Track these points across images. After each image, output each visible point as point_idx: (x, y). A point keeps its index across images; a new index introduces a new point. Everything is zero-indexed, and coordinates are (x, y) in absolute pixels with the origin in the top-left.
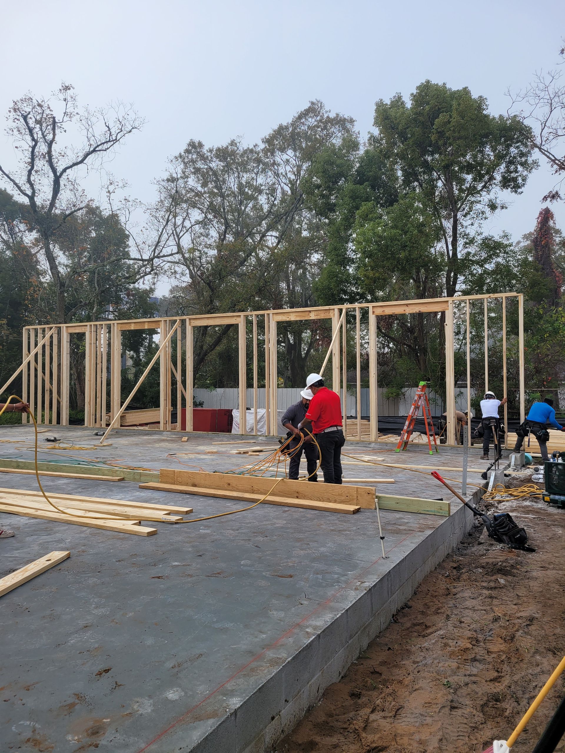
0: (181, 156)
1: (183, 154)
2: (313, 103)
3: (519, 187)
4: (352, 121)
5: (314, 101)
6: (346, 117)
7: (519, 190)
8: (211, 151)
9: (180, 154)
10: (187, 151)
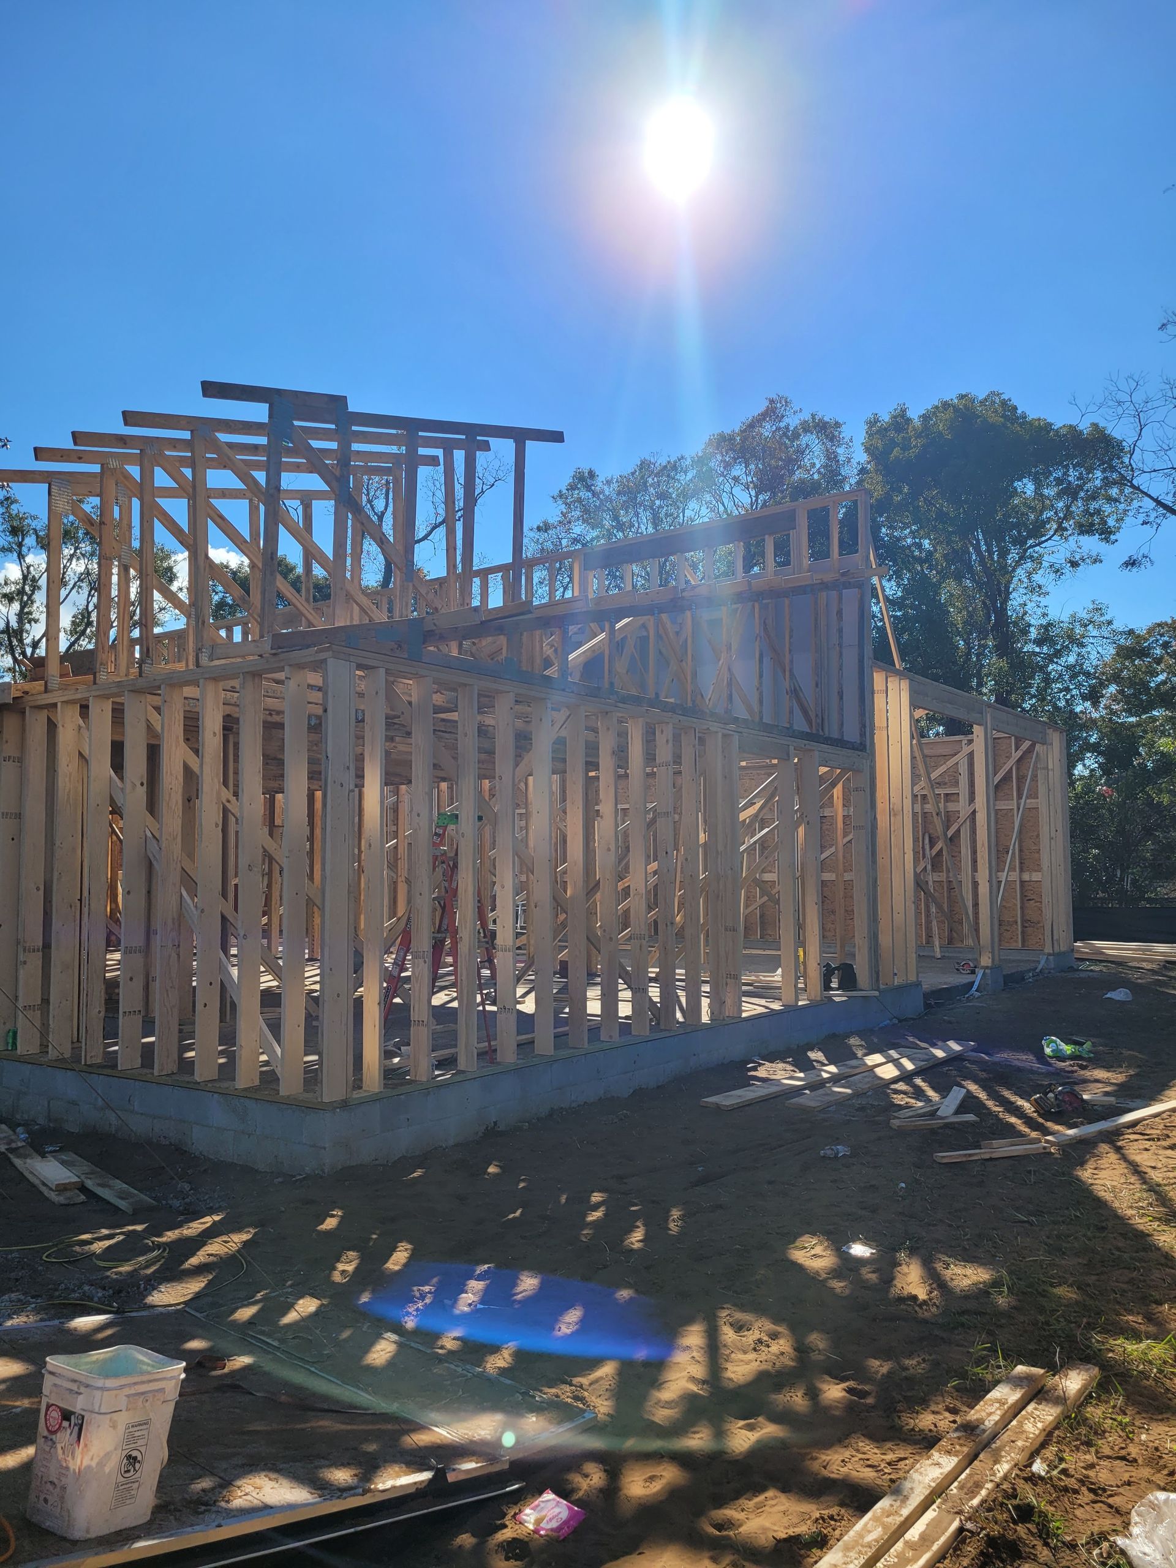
0: (561, 495)
1: (564, 491)
2: (772, 401)
3: (1111, 533)
4: (837, 425)
5: (775, 397)
6: (826, 419)
7: (1113, 537)
8: (609, 482)
9: (560, 491)
10: (572, 487)
